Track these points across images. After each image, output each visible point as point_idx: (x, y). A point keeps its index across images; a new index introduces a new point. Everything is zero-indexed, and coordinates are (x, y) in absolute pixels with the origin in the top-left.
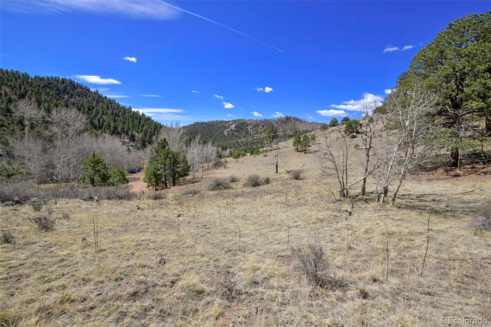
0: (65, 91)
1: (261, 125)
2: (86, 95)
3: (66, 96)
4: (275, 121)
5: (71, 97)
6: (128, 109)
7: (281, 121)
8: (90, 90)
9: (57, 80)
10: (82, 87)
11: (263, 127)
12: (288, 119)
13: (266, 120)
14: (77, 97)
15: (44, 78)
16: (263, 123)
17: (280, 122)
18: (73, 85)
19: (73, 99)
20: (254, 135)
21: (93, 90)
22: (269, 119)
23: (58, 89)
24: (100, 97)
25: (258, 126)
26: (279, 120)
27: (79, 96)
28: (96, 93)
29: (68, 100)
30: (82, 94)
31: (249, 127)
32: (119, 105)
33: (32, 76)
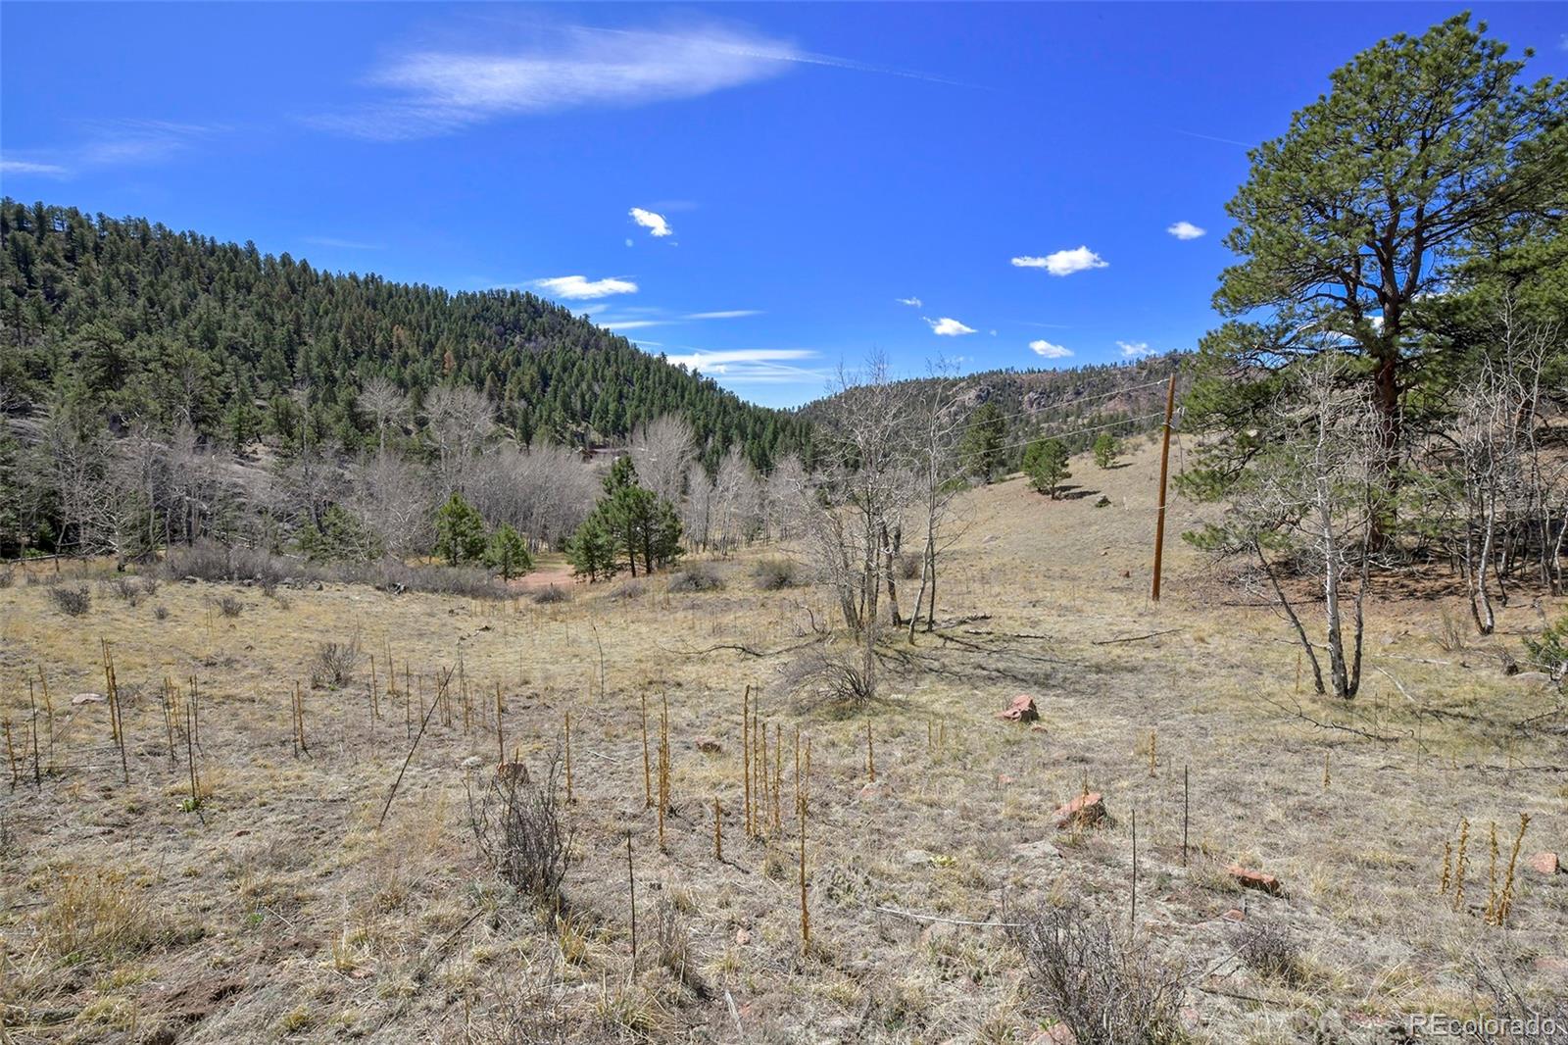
0: (517, 327)
1: (1070, 390)
2: (560, 332)
3: (518, 339)
4: (1123, 373)
5: (528, 340)
6: (659, 360)
7: (1150, 372)
8: (569, 316)
9: (499, 297)
10: (552, 311)
11: (1078, 393)
12: (1176, 362)
13: (1090, 371)
14: (541, 338)
15: (474, 295)
16: (1079, 379)
17: (1145, 373)
18: (533, 306)
19: (532, 344)
20: (1038, 423)
21: (576, 314)
22: (1103, 366)
23: (502, 323)
24: (593, 332)
25: (1059, 391)
26: (1141, 366)
27: (544, 336)
28: (584, 323)
29: (522, 346)
30: (553, 330)
31: (1026, 398)
32: (637, 351)
33: (453, 294)
